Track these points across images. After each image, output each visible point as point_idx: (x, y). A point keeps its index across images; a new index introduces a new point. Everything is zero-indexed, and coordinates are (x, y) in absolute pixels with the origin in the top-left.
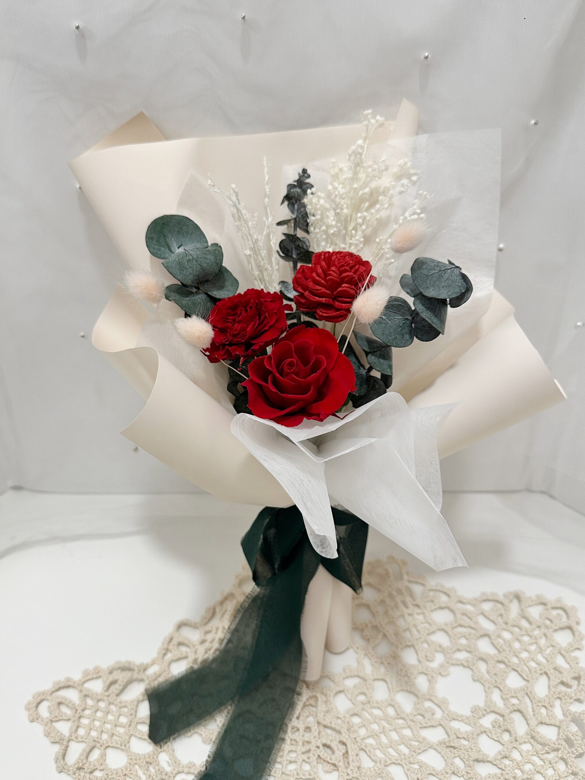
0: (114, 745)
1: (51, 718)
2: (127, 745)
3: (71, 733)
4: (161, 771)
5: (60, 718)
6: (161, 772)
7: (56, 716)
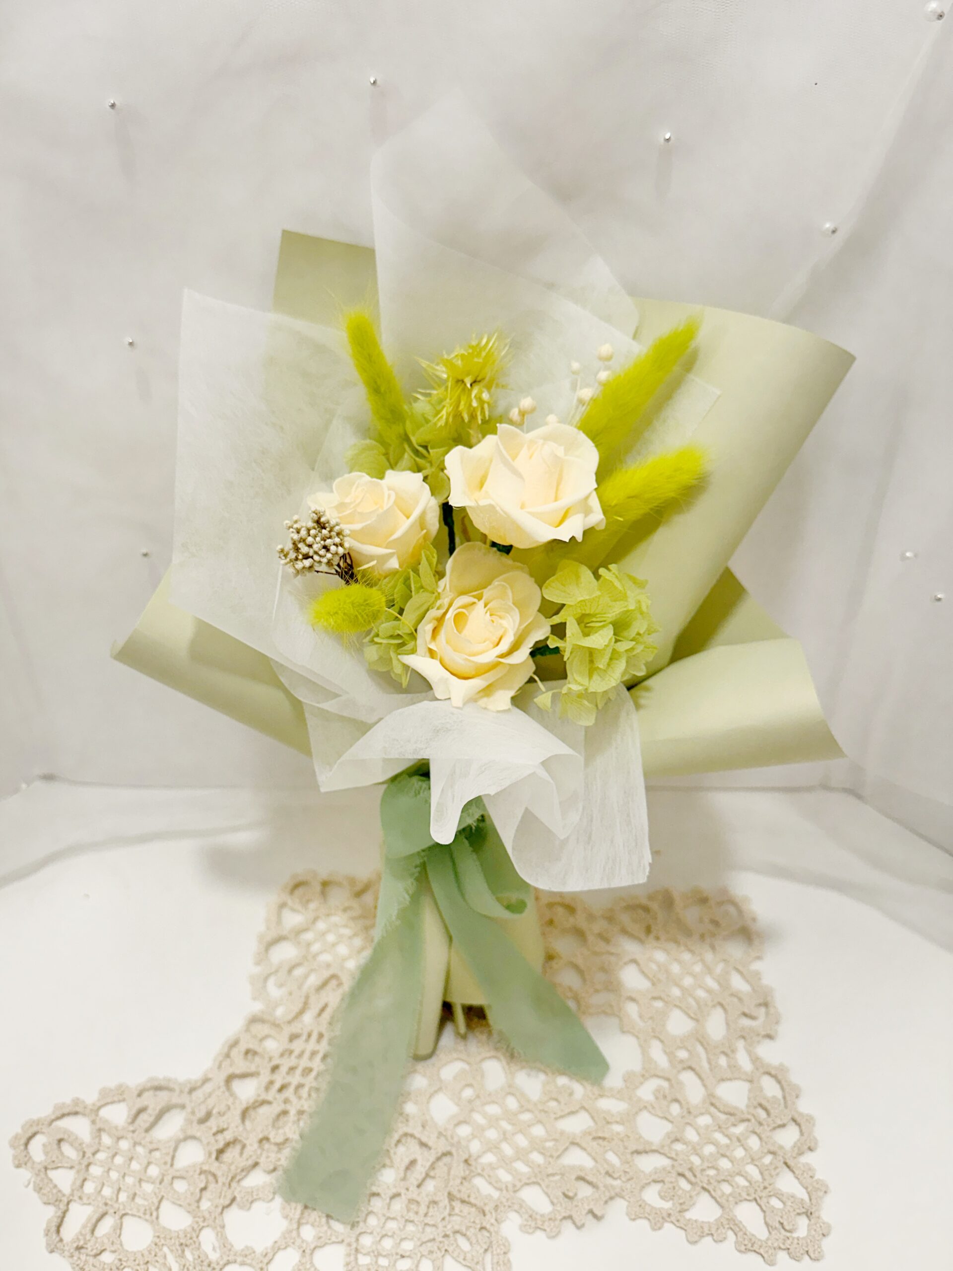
0: (134, 1212)
1: (46, 1164)
2: (155, 1214)
3: (73, 1191)
4: (201, 1259)
5: (59, 1165)
6: (202, 1262)
7: (53, 1162)
